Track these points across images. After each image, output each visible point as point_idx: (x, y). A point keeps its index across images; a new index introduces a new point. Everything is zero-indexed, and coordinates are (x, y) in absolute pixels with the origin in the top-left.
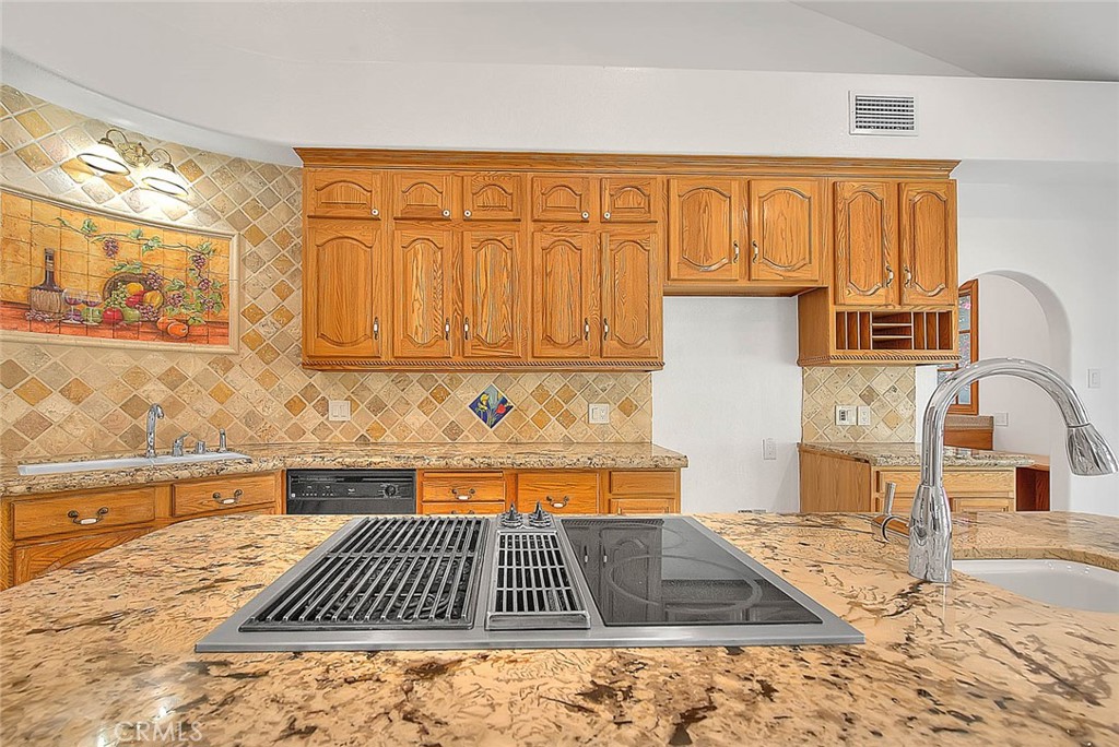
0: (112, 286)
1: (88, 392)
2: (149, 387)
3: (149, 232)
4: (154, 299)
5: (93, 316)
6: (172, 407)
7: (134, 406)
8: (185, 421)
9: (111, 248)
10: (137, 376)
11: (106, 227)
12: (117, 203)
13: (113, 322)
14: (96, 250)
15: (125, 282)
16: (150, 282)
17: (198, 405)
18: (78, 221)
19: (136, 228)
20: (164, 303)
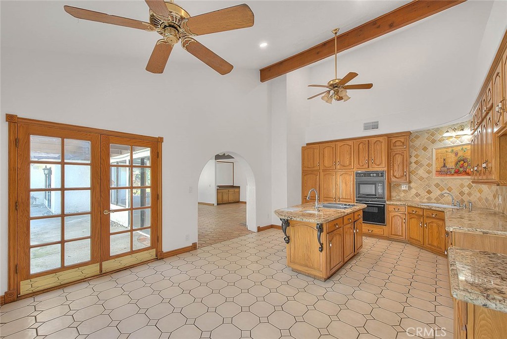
0: (457, 164)
1: (452, 189)
2: (464, 188)
3: (464, 147)
4: (466, 165)
5: (453, 171)
6: (469, 194)
7: (462, 193)
8: (473, 199)
9: (456, 154)
10: (462, 186)
11: (455, 149)
12: (458, 142)
13: (457, 172)
14: (453, 155)
15: (459, 162)
16: (464, 160)
17: (475, 194)
18: (450, 150)
19: (462, 147)
20: (468, 166)
